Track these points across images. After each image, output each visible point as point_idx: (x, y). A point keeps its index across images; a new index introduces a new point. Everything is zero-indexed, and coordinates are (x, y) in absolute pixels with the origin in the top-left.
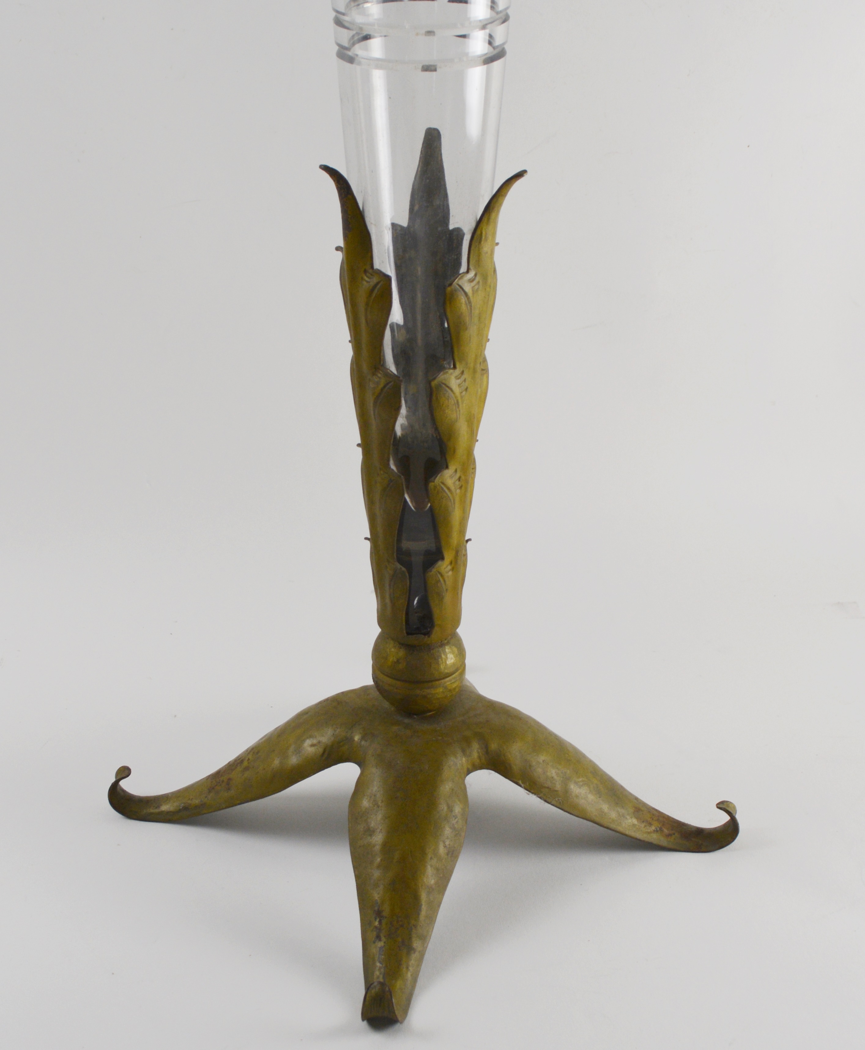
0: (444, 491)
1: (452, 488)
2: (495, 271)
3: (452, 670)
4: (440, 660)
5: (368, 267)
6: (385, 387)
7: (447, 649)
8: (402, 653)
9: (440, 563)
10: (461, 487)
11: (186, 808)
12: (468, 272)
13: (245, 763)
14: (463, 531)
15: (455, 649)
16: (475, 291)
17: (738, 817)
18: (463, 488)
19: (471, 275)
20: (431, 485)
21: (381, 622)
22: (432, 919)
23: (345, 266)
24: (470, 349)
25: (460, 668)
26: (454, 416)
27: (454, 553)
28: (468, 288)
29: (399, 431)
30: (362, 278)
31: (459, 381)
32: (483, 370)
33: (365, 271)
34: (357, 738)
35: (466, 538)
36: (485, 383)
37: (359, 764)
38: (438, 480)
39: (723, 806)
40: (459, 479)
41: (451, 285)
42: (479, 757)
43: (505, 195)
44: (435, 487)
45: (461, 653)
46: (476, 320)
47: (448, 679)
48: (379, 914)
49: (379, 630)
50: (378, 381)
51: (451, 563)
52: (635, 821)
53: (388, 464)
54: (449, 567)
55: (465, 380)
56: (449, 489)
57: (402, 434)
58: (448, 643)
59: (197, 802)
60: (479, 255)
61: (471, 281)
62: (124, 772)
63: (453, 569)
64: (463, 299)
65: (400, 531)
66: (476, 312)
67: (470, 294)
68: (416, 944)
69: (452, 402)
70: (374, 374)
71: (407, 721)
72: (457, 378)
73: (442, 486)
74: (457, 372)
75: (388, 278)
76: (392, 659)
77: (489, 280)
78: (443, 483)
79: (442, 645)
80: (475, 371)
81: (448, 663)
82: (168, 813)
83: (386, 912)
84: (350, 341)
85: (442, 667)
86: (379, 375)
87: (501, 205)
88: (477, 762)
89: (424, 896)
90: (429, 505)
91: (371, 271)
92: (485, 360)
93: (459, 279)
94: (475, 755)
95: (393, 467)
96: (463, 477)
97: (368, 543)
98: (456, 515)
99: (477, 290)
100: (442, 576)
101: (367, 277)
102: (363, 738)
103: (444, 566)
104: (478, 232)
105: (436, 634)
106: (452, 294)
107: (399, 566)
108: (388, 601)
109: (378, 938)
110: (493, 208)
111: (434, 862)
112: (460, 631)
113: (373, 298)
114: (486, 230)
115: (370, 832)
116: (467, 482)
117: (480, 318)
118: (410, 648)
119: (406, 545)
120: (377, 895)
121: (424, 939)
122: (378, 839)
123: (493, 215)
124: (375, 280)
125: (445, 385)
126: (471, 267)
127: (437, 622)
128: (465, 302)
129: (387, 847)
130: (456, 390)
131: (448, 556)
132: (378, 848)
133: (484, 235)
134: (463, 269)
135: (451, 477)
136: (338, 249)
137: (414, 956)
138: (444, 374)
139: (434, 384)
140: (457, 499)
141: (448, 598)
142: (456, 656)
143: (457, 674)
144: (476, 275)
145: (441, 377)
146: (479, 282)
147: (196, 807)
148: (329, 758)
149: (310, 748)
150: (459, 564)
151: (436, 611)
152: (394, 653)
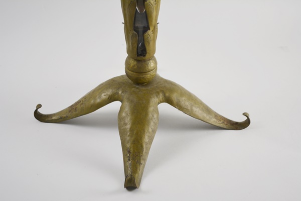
0: (150, 5)
1: (153, 4)
3: (152, 69)
4: (149, 65)
7: (151, 61)
8: (135, 63)
9: (149, 31)
10: (156, 4)
11: (61, 118)
13: (81, 102)
14: (156, 20)
15: (154, 61)
17: (250, 117)
20: (146, 3)
21: (128, 52)
22: (147, 153)
25: (155, 68)
27: (153, 27)
34: (120, 93)
35: (158, 23)
37: (121, 101)
39: (245, 114)
40: (155, 1)
42: (162, 99)
45: (156, 63)
47: (151, 72)
48: (129, 152)
49: (127, 55)
51: (152, 31)
52: (215, 120)
58: (151, 59)
59: (65, 116)
62: (39, 106)
63: (153, 33)
65: (135, 20)
68: (142, 162)
71: (137, 86)
76: (132, 65)
78: (149, 2)
79: (149, 60)
81: (151, 66)
82: (55, 120)
83: (132, 150)
85: (149, 67)
88: (162, 100)
89: (144, 146)
90: (145, 10)
94: (161, 98)
98: (154, 14)
100: (149, 35)
102: (122, 92)
103: (150, 32)
105: (147, 56)
107: (135, 32)
108: (130, 44)
109: (129, 160)
111: (148, 134)
112: (155, 55)
115: (125, 124)
116: (158, 2)
118: (138, 61)
119: (137, 25)
120: (128, 146)
121: (145, 160)
122: (128, 126)
127: (148, 52)
129: (131, 130)
131: (152, 29)
132: (128, 129)
137: (142, 166)
140: (155, 8)
141: (151, 43)
143: (154, 70)
147: (65, 117)
148: (111, 99)
149: (104, 96)
150: (155, 31)
151: (147, 48)
152: (133, 63)
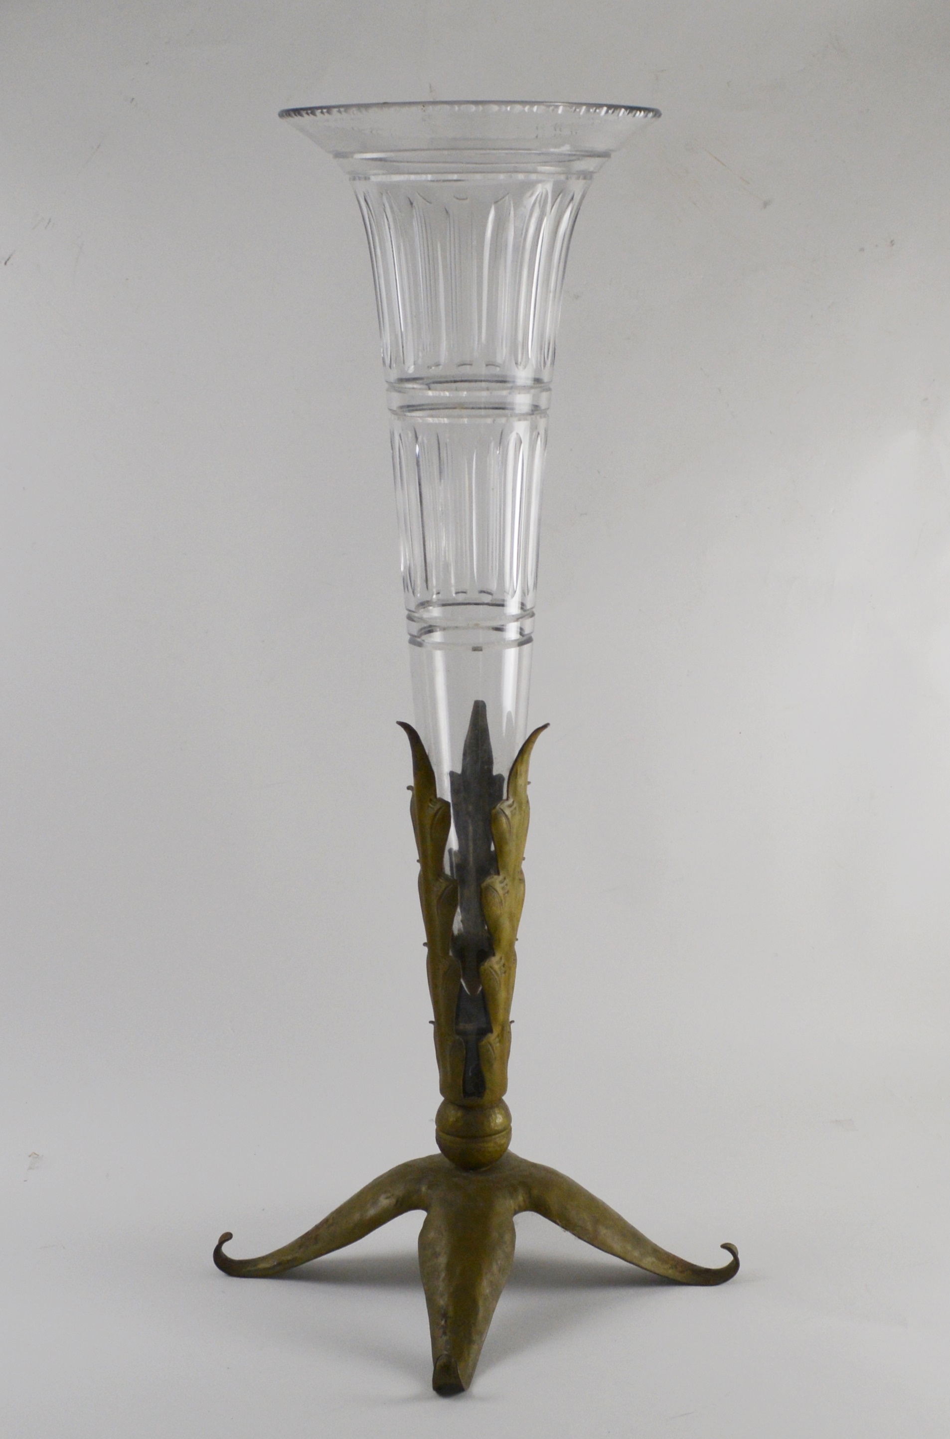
0: (493, 975)
1: (499, 972)
2: (528, 802)
3: (500, 1128)
4: (491, 1119)
5: (432, 797)
6: (445, 889)
7: (497, 1111)
8: (460, 1114)
9: (490, 1035)
10: (505, 973)
11: (279, 1264)
12: (508, 799)
13: (331, 1221)
14: (507, 1010)
15: (503, 1112)
16: (513, 814)
17: (739, 1256)
18: (507, 974)
19: (511, 801)
20: (482, 968)
21: (443, 1091)
22: (488, 1320)
23: (415, 798)
24: (511, 859)
25: (506, 1130)
26: (499, 912)
27: (500, 1028)
28: (508, 812)
29: (456, 932)
30: (429, 806)
31: (502, 885)
32: (520, 880)
33: (431, 800)
34: (424, 1189)
35: (510, 1020)
36: (522, 889)
37: (425, 1209)
38: (486, 964)
39: (728, 1247)
40: (504, 965)
41: (494, 808)
42: (524, 1201)
43: (534, 742)
44: (485, 970)
45: (508, 1116)
46: (514, 837)
47: (497, 1136)
48: (445, 1316)
49: (442, 1099)
50: (440, 887)
51: (498, 1036)
52: (654, 1259)
53: (448, 953)
54: (497, 1040)
55: (507, 885)
56: (495, 972)
57: (458, 934)
58: (497, 1106)
59: (289, 1258)
60: (516, 787)
61: (510, 806)
62: (227, 1237)
63: (500, 1041)
64: (504, 820)
65: (457, 1016)
66: (515, 831)
67: (509, 816)
68: (475, 1337)
69: (497, 900)
70: (437, 880)
71: (465, 1174)
72: (501, 882)
73: (490, 969)
74: (501, 877)
75: (447, 803)
76: (451, 1119)
77: (524, 807)
78: (491, 967)
79: (492, 1107)
80: (514, 879)
81: (497, 1121)
82: (265, 1269)
83: (451, 1313)
84: (418, 861)
85: (492, 1124)
86: (441, 881)
87: (531, 748)
88: (522, 1204)
89: (481, 1303)
90: (480, 989)
91: (435, 800)
92: (521, 872)
93: (501, 805)
94: (521, 1198)
95: (451, 954)
96: (506, 964)
97: (432, 1026)
98: (502, 995)
99: (515, 814)
100: (491, 1045)
101: (432, 804)
102: (429, 1188)
103: (493, 1037)
104: (515, 769)
105: (488, 1097)
106: (496, 815)
107: (457, 1037)
108: (449, 1069)
109: (445, 1333)
110: (525, 752)
111: (489, 1276)
112: (505, 1098)
113: (436, 819)
114: (521, 768)
115: (436, 1255)
116: (510, 968)
117: (517, 837)
118: (466, 1108)
119: (462, 1026)
120: (442, 1302)
121: (482, 1334)
122: (443, 1260)
123: (526, 756)
124: (438, 806)
125: (491, 886)
126: (510, 796)
127: (488, 1085)
128: (506, 822)
129: (450, 1267)
130: (501, 892)
131: (496, 1030)
132: (443, 1266)
133: (519, 772)
134: (505, 797)
135: (498, 963)
136: (409, 788)
137: (475, 1347)
138: (490, 879)
139: (484, 885)
140: (503, 983)
141: (496, 1065)
142: (504, 1118)
143: (504, 1133)
144: (513, 802)
145: (488, 881)
146: (515, 808)
147: (288, 1261)
148: (401, 1207)
149: (384, 1202)
150: (505, 1037)
151: (487, 1076)
152: (454, 1115)
